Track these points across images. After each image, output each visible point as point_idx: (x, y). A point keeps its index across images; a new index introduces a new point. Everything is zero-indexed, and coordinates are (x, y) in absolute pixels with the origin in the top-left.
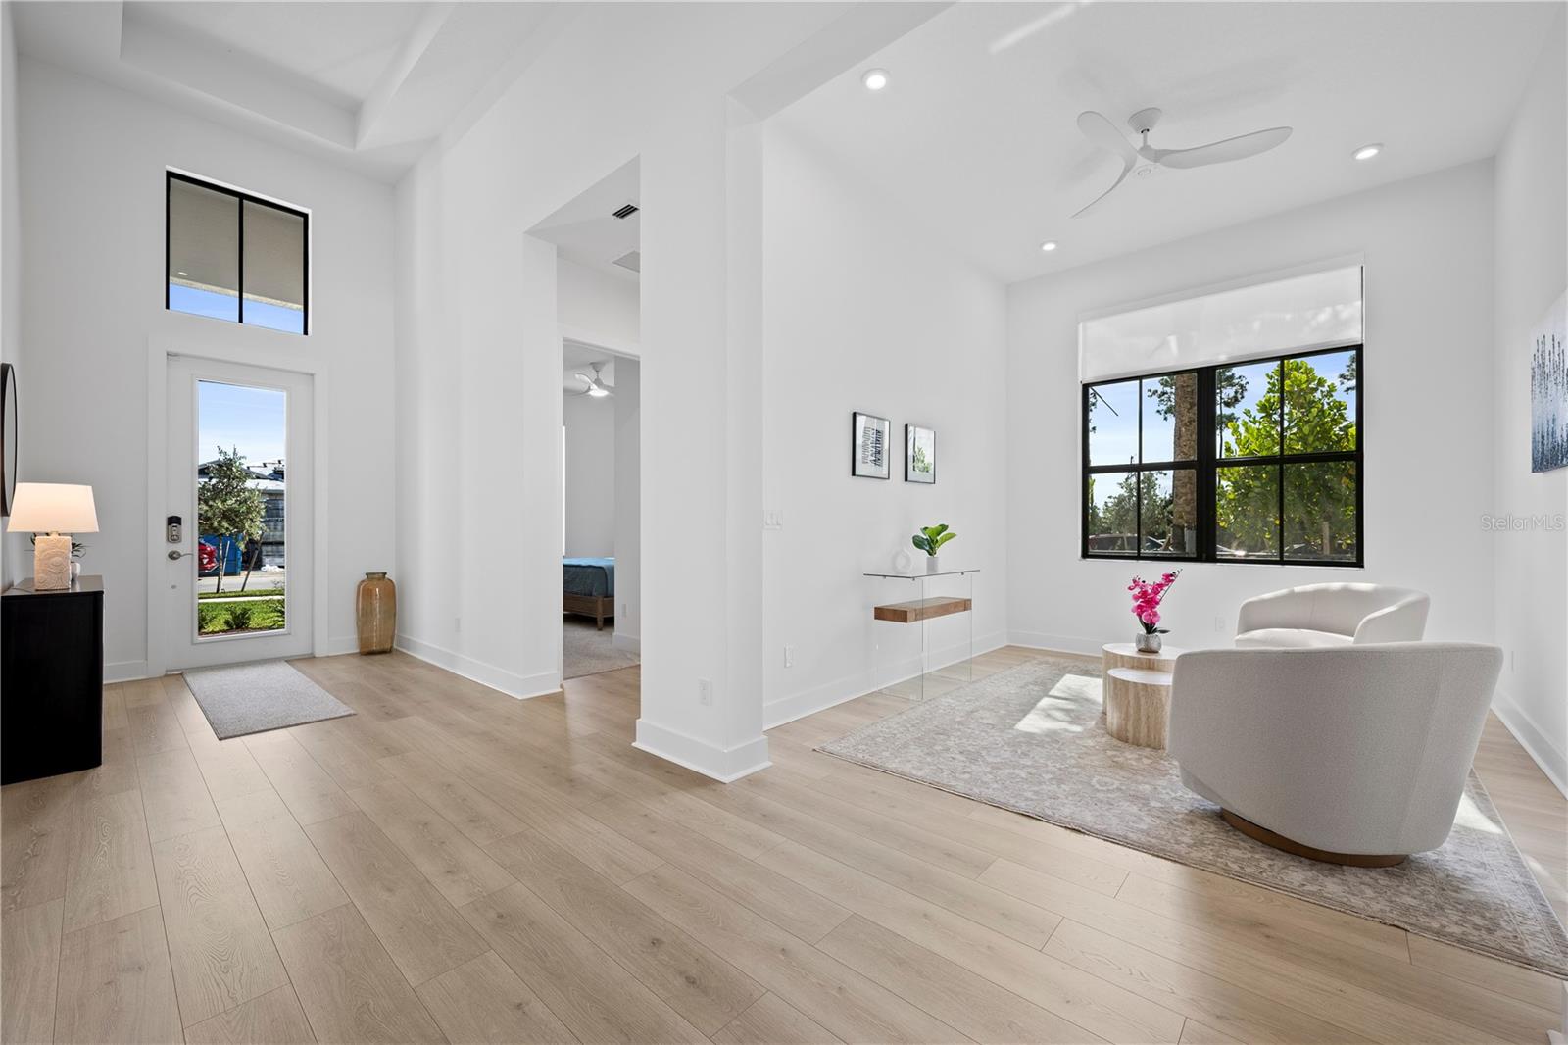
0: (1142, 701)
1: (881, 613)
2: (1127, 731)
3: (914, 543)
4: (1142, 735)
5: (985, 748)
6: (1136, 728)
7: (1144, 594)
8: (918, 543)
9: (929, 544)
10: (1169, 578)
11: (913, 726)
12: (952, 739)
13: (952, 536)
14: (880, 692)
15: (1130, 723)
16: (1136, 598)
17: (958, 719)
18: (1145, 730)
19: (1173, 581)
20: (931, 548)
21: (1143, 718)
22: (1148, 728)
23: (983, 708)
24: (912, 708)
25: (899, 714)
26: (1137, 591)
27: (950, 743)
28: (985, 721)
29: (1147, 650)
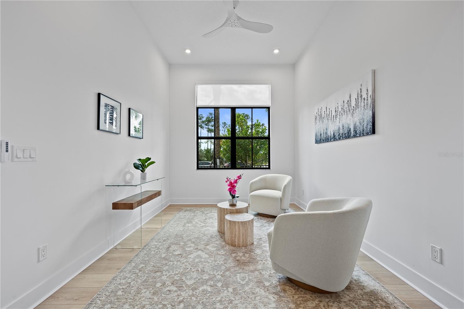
0: (241, 229)
1: (116, 206)
2: (235, 242)
3: (134, 166)
4: (241, 243)
5: (183, 274)
6: (239, 240)
7: (231, 183)
8: (136, 167)
9: (142, 167)
10: (239, 177)
11: (140, 271)
12: (164, 273)
13: (153, 163)
14: (115, 248)
15: (236, 238)
16: (229, 185)
17: (163, 256)
18: (242, 240)
19: (241, 178)
20: (142, 168)
21: (241, 235)
22: (243, 239)
23: (172, 244)
24: (137, 255)
25: (130, 262)
26: (228, 182)
27: (164, 278)
28: (177, 253)
29: (233, 205)
